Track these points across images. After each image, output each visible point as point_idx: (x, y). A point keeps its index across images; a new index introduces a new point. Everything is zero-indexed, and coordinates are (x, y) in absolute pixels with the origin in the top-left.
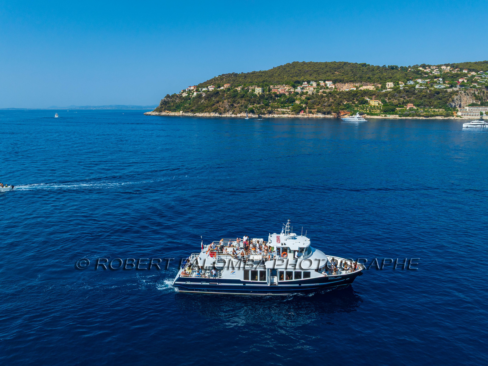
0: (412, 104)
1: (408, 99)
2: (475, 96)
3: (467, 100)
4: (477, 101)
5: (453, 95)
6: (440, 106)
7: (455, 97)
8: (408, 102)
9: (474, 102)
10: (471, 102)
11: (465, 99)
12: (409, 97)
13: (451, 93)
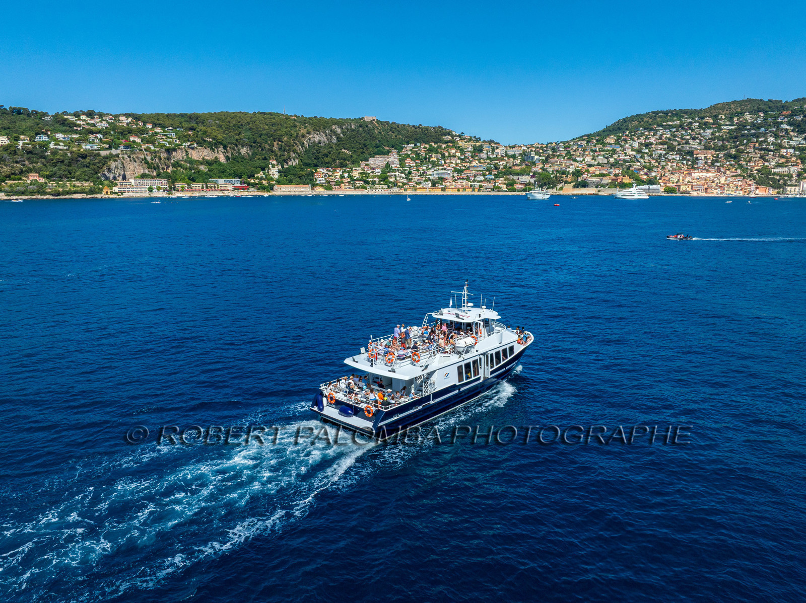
0: (37, 175)
1: (31, 166)
2: (147, 163)
3: (134, 168)
4: (150, 170)
5: (110, 160)
6: (86, 178)
7: (113, 165)
8: (30, 171)
9: (147, 172)
10: (142, 171)
11: (132, 167)
12: (32, 163)
13: (106, 158)
